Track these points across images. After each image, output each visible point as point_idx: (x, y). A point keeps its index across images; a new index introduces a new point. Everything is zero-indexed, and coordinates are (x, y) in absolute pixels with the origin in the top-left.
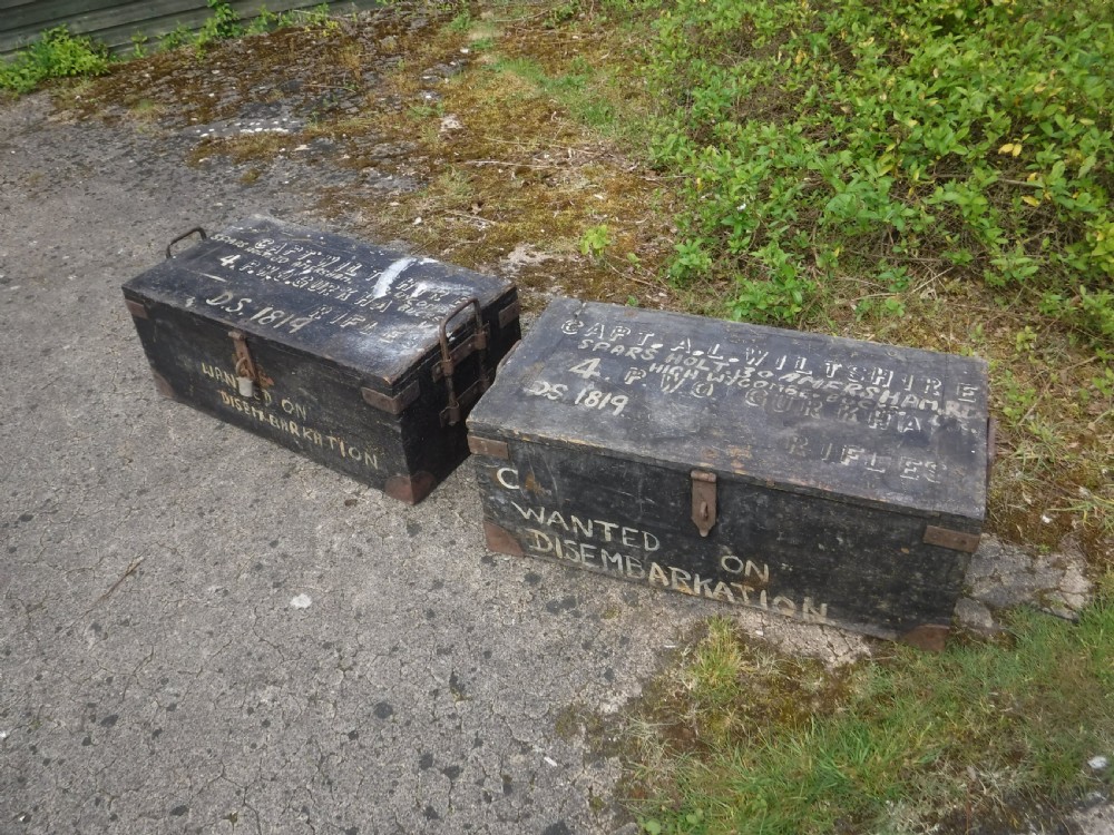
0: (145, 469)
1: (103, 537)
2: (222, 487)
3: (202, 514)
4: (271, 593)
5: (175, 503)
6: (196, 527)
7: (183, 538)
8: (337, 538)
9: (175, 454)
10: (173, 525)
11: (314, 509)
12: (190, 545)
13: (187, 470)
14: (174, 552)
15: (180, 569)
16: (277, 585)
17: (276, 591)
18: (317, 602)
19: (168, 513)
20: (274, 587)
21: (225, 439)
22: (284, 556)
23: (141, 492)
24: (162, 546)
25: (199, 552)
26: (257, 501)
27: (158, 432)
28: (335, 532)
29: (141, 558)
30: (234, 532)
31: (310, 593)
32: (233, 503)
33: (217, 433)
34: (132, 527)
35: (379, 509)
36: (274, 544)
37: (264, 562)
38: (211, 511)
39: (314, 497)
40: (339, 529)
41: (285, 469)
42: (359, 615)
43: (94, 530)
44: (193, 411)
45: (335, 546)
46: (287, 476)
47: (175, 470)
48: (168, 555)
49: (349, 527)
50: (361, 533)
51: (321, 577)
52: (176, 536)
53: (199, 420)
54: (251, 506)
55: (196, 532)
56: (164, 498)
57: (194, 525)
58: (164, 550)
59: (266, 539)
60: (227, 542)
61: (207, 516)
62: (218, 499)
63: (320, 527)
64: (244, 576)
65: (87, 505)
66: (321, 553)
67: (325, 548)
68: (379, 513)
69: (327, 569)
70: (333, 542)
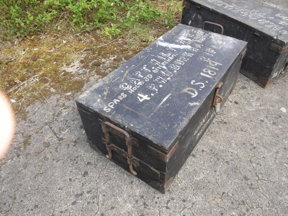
0: (229, 183)
1: (280, 186)
2: (236, 145)
3: (254, 148)
4: (284, 118)
5: (250, 161)
6: (262, 148)
7: (269, 151)
8: (254, 104)
9: (215, 171)
10: (264, 157)
11: (241, 112)
12: (272, 148)
14: (277, 152)
15: (285, 148)
16: (280, 117)
17: (282, 117)
18: (282, 106)
20: (281, 117)
21: (203, 151)
22: (267, 117)
23: (246, 178)
24: (276, 158)
25: (274, 144)
26: (242, 130)
27: (198, 187)
28: (251, 105)
29: (285, 165)
30: (260, 134)
31: (279, 108)
32: (245, 138)
33: (198, 156)
34: (270, 175)
35: (238, 96)
36: (262, 121)
37: (272, 122)
38: (251, 145)
39: (235, 113)
40: (249, 104)
41: (221, 125)
42: (282, 97)
43: (277, 192)
44: (181, 171)
45: (258, 105)
46: (225, 123)
47: (228, 168)
48: (280, 155)
49: (248, 102)
50: (250, 99)
51: (272, 106)
52: (269, 155)
53: (188, 167)
54: (245, 131)
55: (264, 147)
56: (248, 167)
58: (277, 157)
59: (260, 124)
60: (266, 135)
61: (255, 145)
62: (244, 144)
63: (250, 110)
64: (280, 127)
65: (262, 204)
66: (262, 108)
67: (259, 107)
68: (239, 96)
69: (268, 105)
70: (256, 106)
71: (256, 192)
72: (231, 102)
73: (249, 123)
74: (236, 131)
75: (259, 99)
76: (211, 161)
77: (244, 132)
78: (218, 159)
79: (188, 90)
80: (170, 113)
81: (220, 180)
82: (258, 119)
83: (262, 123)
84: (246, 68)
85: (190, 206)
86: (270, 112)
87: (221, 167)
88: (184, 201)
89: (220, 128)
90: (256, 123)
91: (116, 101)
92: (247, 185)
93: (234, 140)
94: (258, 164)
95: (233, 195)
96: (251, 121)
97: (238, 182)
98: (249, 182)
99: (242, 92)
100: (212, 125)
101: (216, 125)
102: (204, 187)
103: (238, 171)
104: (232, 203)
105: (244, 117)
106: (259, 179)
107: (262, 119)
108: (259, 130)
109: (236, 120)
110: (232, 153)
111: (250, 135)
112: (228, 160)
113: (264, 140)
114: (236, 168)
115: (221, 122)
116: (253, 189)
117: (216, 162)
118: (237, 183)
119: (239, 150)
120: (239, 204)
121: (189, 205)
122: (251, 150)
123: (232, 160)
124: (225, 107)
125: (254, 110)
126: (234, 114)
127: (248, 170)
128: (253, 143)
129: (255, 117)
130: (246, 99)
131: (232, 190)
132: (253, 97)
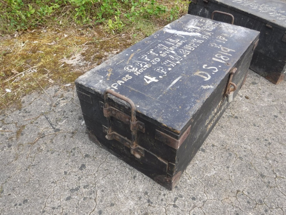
0: (244, 181)
2: (249, 140)
3: (269, 144)
5: (266, 157)
6: (278, 144)
8: (266, 100)
9: (228, 167)
10: (280, 154)
11: (253, 107)
13: (240, 158)
19: (273, 158)
21: (213, 146)
22: (280, 113)
23: (262, 176)
26: (255, 125)
27: (209, 184)
28: (263, 101)
30: (275, 130)
32: (258, 133)
33: (208, 151)
35: (248, 91)
36: (276, 117)
38: (266, 140)
39: (247, 108)
40: (261, 100)
41: (232, 119)
44: (189, 167)
45: (270, 100)
46: (236, 117)
47: (241, 164)
49: (259, 98)
50: (261, 94)
53: (197, 162)
55: (280, 143)
56: (264, 163)
57: (278, 145)
59: (274, 119)
60: (281, 131)
61: (270, 141)
62: (258, 139)
63: (262, 105)
65: (282, 204)
66: (275, 103)
67: (272, 102)
68: (250, 91)
69: (281, 101)
70: (268, 101)
71: (274, 191)
72: (241, 96)
73: (262, 119)
74: (248, 126)
75: (271, 94)
76: (222, 157)
77: (258, 128)
78: (230, 155)
79: (200, 74)
80: (181, 95)
81: (233, 177)
82: (271, 114)
83: (276, 118)
84: (256, 63)
85: (201, 205)
86: (284, 108)
87: (234, 163)
88: (194, 199)
89: (231, 123)
90: (269, 118)
91: (120, 82)
92: (263, 182)
93: (247, 135)
94: (274, 160)
95: (248, 193)
96: (264, 116)
97: (253, 179)
98: (266, 180)
99: (252, 87)
100: (222, 119)
101: (226, 119)
102: (215, 185)
103: (253, 168)
104: (249, 202)
105: (256, 112)
106: (276, 177)
107: (275, 114)
108: (273, 125)
109: (248, 115)
110: (245, 148)
111: (264, 130)
112: (242, 156)
113: (279, 136)
114: (251, 165)
115: (231, 116)
116: (271, 187)
117: (228, 157)
118: (253, 181)
119: (252, 145)
120: (257, 204)
121: (200, 203)
122: (266, 145)
123: (245, 156)
124: (236, 102)
125: (266, 105)
126: (244, 108)
127: (264, 167)
128: (267, 139)
129: (268, 112)
130: (256, 94)
131: (247, 188)
132: (264, 93)
